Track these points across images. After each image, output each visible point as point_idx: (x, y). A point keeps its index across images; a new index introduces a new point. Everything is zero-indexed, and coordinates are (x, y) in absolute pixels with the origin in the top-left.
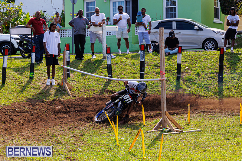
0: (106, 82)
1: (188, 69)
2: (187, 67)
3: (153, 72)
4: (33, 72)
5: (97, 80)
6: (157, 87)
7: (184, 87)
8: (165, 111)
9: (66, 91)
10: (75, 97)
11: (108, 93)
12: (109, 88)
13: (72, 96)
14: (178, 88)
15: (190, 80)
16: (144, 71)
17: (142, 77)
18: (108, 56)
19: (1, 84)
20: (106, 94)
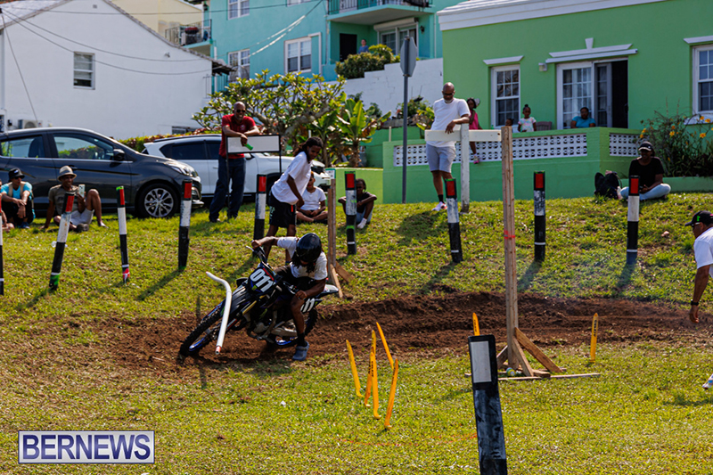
0: (444, 267)
1: (666, 236)
2: (667, 232)
3: (575, 244)
6: (568, 280)
7: (639, 280)
10: (350, 299)
11: (437, 292)
12: (445, 281)
13: (344, 297)
14: (624, 282)
15: (662, 263)
16: (544, 241)
17: (539, 254)
18: (452, 203)
19: (175, 268)
20: (431, 295)
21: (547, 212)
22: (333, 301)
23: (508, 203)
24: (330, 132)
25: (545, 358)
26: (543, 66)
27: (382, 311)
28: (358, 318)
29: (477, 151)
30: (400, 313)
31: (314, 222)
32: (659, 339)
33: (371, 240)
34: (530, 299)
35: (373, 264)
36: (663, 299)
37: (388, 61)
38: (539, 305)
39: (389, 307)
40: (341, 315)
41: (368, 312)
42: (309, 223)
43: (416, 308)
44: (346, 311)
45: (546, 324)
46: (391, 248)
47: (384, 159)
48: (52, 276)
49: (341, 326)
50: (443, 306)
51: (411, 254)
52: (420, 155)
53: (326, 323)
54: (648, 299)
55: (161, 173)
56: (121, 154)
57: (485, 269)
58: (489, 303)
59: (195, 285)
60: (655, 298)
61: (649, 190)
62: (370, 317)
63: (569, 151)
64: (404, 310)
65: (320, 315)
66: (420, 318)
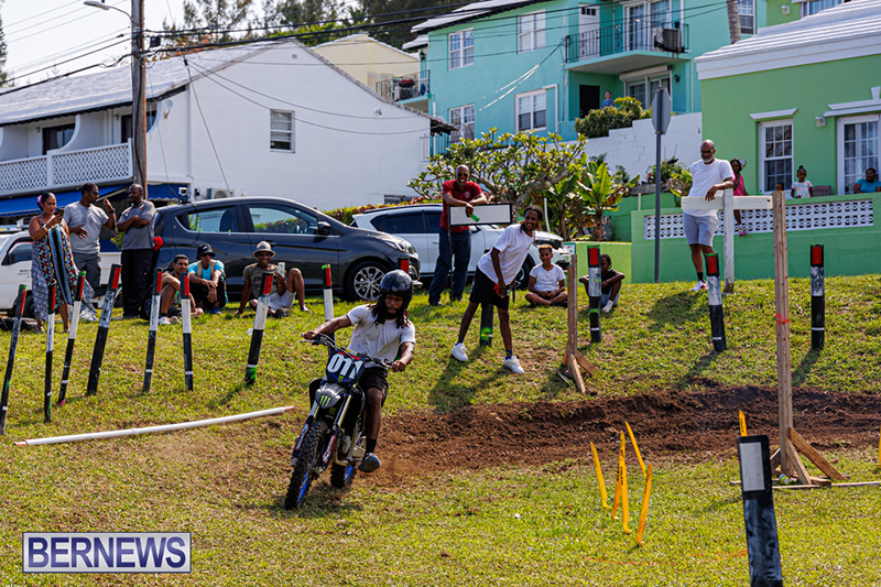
0: (705, 357)
3: (860, 330)
4: (491, 326)
5: (679, 352)
6: (851, 372)
8: (786, 427)
9: (575, 382)
10: (594, 394)
11: (696, 386)
12: (705, 373)
13: (587, 393)
16: (823, 326)
17: (817, 341)
18: (713, 282)
20: (689, 389)
21: (826, 291)
22: (574, 396)
23: (781, 282)
24: (569, 200)
25: (825, 463)
26: (821, 120)
27: (632, 408)
28: (604, 416)
29: (743, 221)
30: (652, 411)
31: (551, 305)
33: (619, 326)
34: (806, 393)
35: (621, 354)
37: (637, 116)
38: (816, 401)
39: (638, 404)
40: (583, 413)
41: (615, 410)
42: (546, 305)
43: (671, 405)
44: (589, 409)
45: (826, 424)
46: (642, 335)
47: (633, 231)
48: (248, 368)
49: (584, 426)
50: (703, 402)
51: (665, 341)
52: (675, 226)
53: (566, 423)
55: (373, 249)
56: (326, 227)
57: (753, 359)
58: (758, 399)
62: (618, 416)
63: (851, 220)
64: (658, 407)
65: (559, 413)
66: (677, 417)
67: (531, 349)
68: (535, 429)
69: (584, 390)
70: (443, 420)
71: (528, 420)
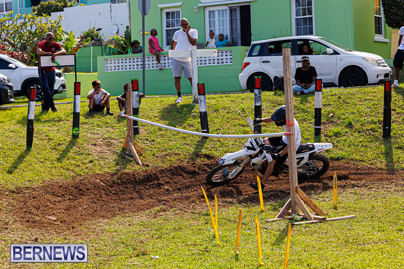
0: (199, 141)
1: (332, 117)
2: (331, 114)
4: (78, 127)
5: (184, 139)
8: (295, 186)
9: (132, 156)
10: (147, 166)
11: (202, 159)
12: (204, 151)
13: (143, 165)
15: (337, 135)
18: (202, 99)
19: (25, 148)
20: (199, 161)
22: (137, 167)
25: (315, 206)
26: (197, 8)
27: (173, 174)
28: (159, 179)
30: (184, 175)
32: (358, 187)
35: (153, 141)
36: (347, 158)
39: (176, 171)
40: (148, 178)
41: (164, 175)
43: (195, 171)
44: (150, 175)
47: (99, 67)
49: (149, 186)
53: (139, 184)
54: (338, 159)
57: (226, 142)
59: (42, 160)
60: (343, 158)
61: (310, 87)
62: (166, 178)
63: (220, 61)
64: (187, 172)
65: (135, 178)
66: (198, 178)
67: (101, 139)
68: (124, 189)
69: (141, 164)
70: (72, 186)
71: (118, 183)
